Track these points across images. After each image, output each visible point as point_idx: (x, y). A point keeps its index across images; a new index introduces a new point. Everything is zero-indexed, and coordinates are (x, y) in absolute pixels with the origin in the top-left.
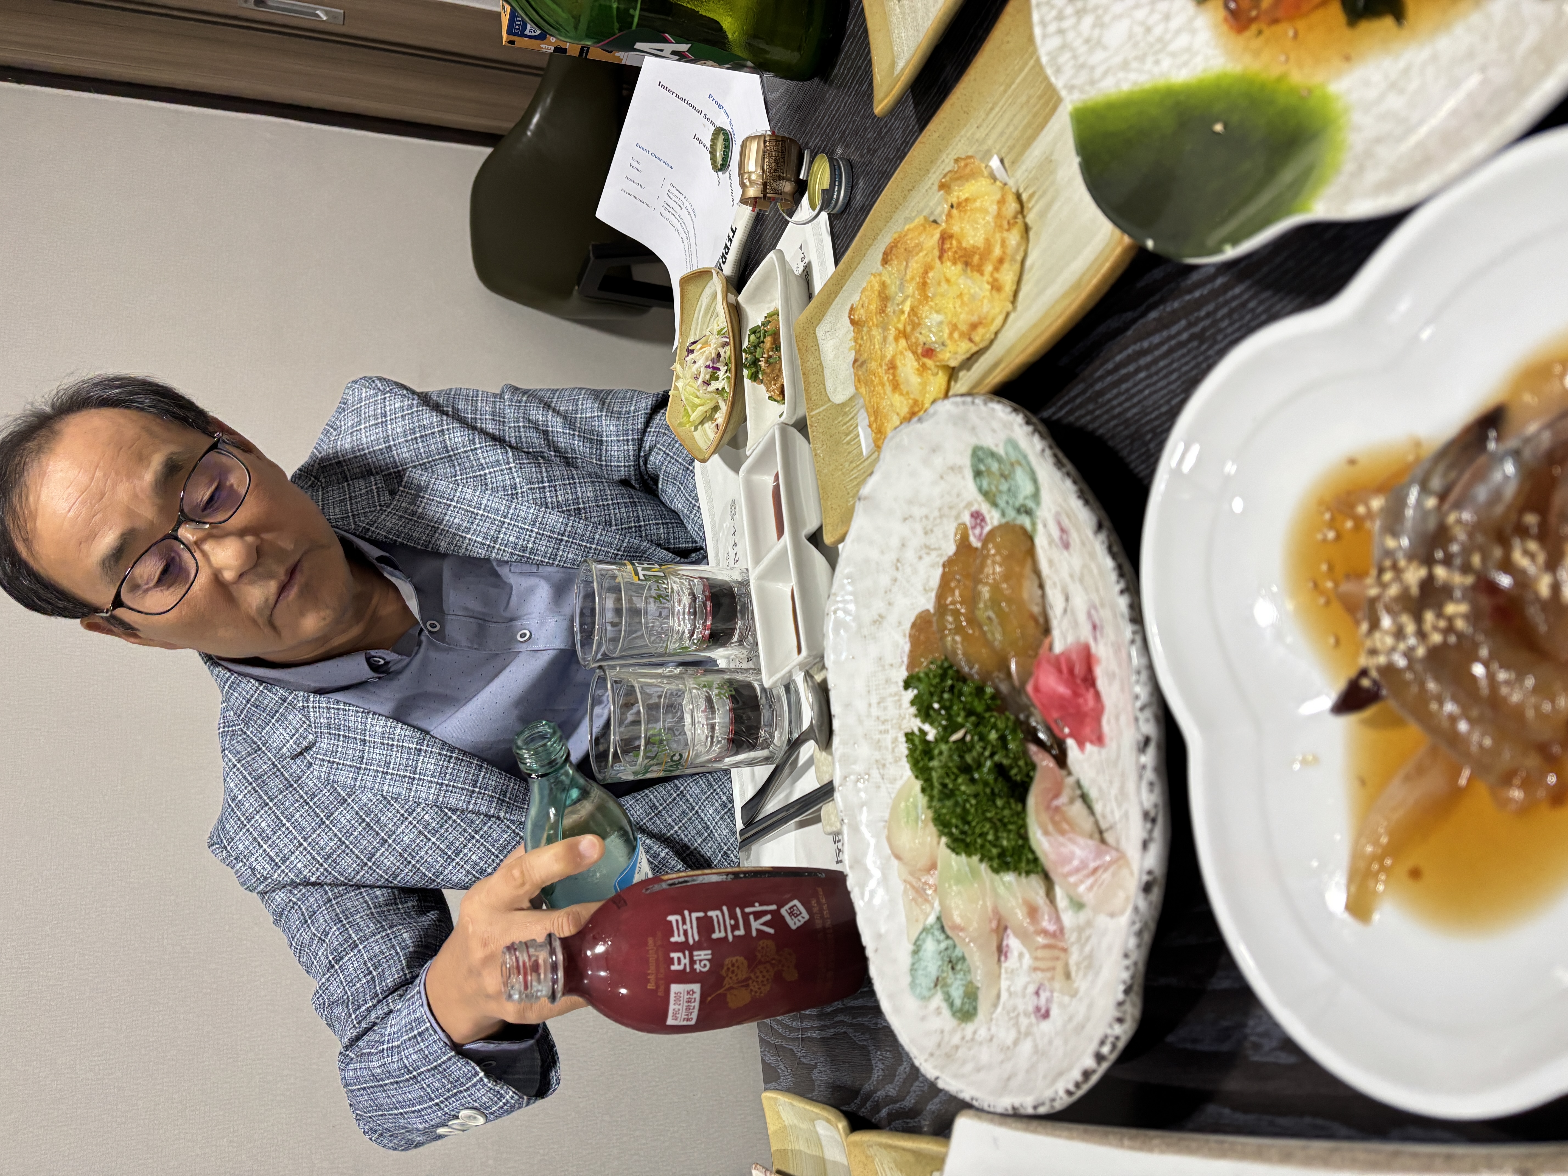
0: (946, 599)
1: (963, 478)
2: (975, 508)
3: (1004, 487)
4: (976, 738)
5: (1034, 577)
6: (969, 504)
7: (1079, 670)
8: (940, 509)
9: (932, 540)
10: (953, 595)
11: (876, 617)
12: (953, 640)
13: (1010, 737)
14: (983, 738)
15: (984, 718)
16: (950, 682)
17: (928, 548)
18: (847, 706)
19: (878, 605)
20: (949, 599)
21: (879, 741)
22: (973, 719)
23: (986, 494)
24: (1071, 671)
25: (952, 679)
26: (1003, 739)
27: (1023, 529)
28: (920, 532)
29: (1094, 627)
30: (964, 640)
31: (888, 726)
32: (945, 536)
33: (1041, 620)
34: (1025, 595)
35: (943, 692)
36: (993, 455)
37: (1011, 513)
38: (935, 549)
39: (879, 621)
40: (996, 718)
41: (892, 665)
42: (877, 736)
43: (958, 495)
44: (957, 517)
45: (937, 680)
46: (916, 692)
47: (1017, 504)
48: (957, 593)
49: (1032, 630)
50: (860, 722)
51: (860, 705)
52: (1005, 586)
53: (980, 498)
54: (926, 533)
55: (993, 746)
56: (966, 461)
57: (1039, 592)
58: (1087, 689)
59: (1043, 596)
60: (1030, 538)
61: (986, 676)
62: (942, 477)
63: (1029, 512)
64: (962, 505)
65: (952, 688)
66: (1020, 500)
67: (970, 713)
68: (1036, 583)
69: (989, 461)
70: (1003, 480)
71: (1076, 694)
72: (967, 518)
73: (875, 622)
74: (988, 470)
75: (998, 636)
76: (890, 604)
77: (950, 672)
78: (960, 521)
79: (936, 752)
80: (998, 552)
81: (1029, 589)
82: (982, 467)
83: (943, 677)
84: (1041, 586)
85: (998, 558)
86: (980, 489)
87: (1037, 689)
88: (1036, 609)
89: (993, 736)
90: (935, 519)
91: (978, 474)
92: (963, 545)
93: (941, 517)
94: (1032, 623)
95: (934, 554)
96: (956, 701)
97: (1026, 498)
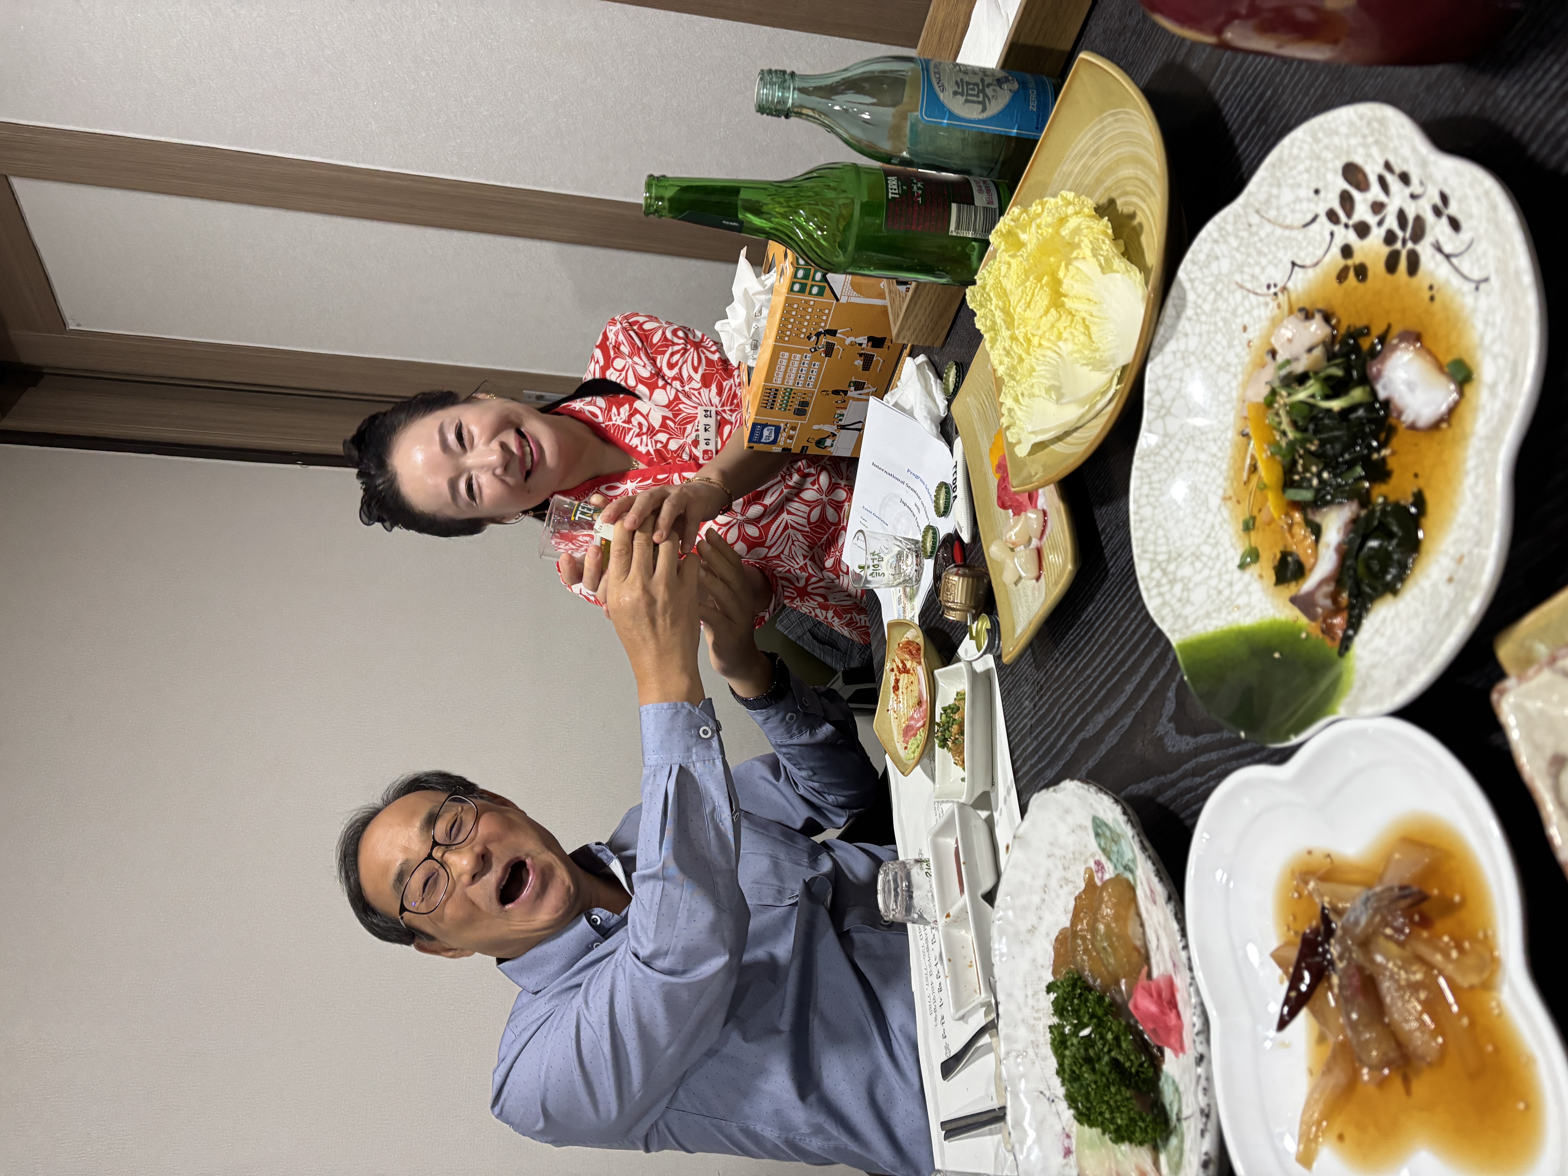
0: (1077, 927)
1: (1088, 834)
2: (1097, 858)
3: (1115, 849)
4: (1097, 1037)
5: (1137, 919)
6: (1093, 855)
7: (1165, 995)
8: (1073, 854)
9: (1069, 875)
10: (1082, 924)
11: (1030, 927)
12: (1082, 958)
13: (1123, 1038)
14: (1102, 1037)
15: (1103, 1021)
16: (1079, 991)
17: (1067, 881)
18: (1010, 995)
19: (1032, 919)
20: (1079, 927)
21: (1034, 1025)
22: (1095, 1020)
23: (1104, 850)
24: (1159, 995)
25: (1080, 989)
26: (1117, 1039)
27: (1128, 881)
28: (1060, 867)
29: (1174, 965)
30: (1089, 959)
31: (1040, 1015)
32: (1078, 874)
33: (1143, 951)
34: (1130, 932)
35: (1073, 999)
36: (1106, 825)
37: (1121, 869)
38: (1071, 882)
39: (1032, 930)
40: (1112, 1023)
41: (1042, 966)
42: (1032, 1022)
43: (1085, 846)
44: (1086, 861)
45: (1070, 989)
46: (1055, 995)
47: (1124, 863)
48: (1085, 922)
49: (1135, 958)
50: (1020, 1009)
51: (1019, 995)
52: (1113, 925)
53: (1100, 852)
54: (1065, 869)
55: (1110, 1045)
56: (1089, 824)
57: (1141, 930)
58: (1171, 1011)
59: (1144, 933)
60: (1132, 889)
61: (1105, 989)
62: (1073, 831)
63: (1131, 871)
64: (1089, 854)
65: (1081, 995)
66: (1125, 861)
67: (1092, 1016)
68: (1138, 923)
69: (1104, 828)
70: (1113, 844)
71: (1163, 1013)
72: (1092, 864)
73: (1029, 931)
74: (1104, 834)
75: (1112, 961)
76: (1040, 918)
77: (1079, 983)
78: (1088, 866)
79: (1069, 1043)
80: (1110, 899)
81: (1132, 928)
82: (1100, 831)
83: (1074, 986)
84: (1142, 925)
85: (1110, 903)
86: (1100, 845)
87: (1136, 1007)
88: (1138, 943)
89: (1110, 1036)
90: (1070, 859)
91: (1097, 835)
92: (1090, 883)
93: (1075, 859)
94: (1136, 954)
95: (1071, 885)
96: (1083, 1006)
97: (1129, 860)
